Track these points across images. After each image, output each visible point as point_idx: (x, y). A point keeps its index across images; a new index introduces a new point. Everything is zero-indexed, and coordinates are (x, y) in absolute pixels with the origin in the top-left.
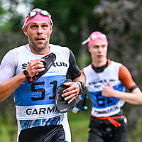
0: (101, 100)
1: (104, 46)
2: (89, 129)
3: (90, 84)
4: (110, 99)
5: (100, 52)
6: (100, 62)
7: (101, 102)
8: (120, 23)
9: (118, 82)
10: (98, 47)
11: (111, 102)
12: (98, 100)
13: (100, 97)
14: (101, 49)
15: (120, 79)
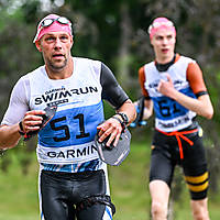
0: (165, 108)
1: (170, 37)
2: (153, 147)
3: (150, 86)
4: (178, 107)
5: (164, 45)
6: (164, 58)
7: (165, 112)
8: (173, 11)
9: (185, 84)
10: (162, 38)
11: (179, 111)
12: (161, 108)
13: (163, 105)
14: (166, 41)
15: (187, 80)
